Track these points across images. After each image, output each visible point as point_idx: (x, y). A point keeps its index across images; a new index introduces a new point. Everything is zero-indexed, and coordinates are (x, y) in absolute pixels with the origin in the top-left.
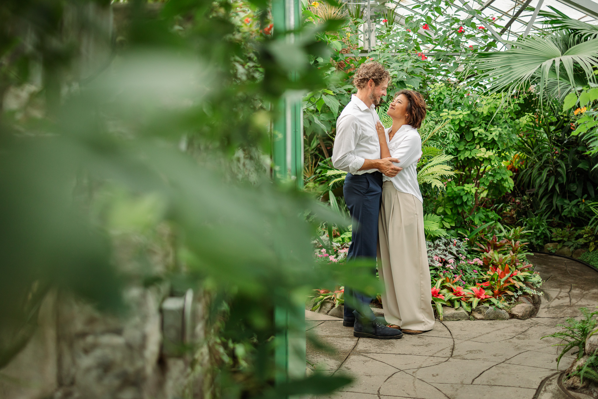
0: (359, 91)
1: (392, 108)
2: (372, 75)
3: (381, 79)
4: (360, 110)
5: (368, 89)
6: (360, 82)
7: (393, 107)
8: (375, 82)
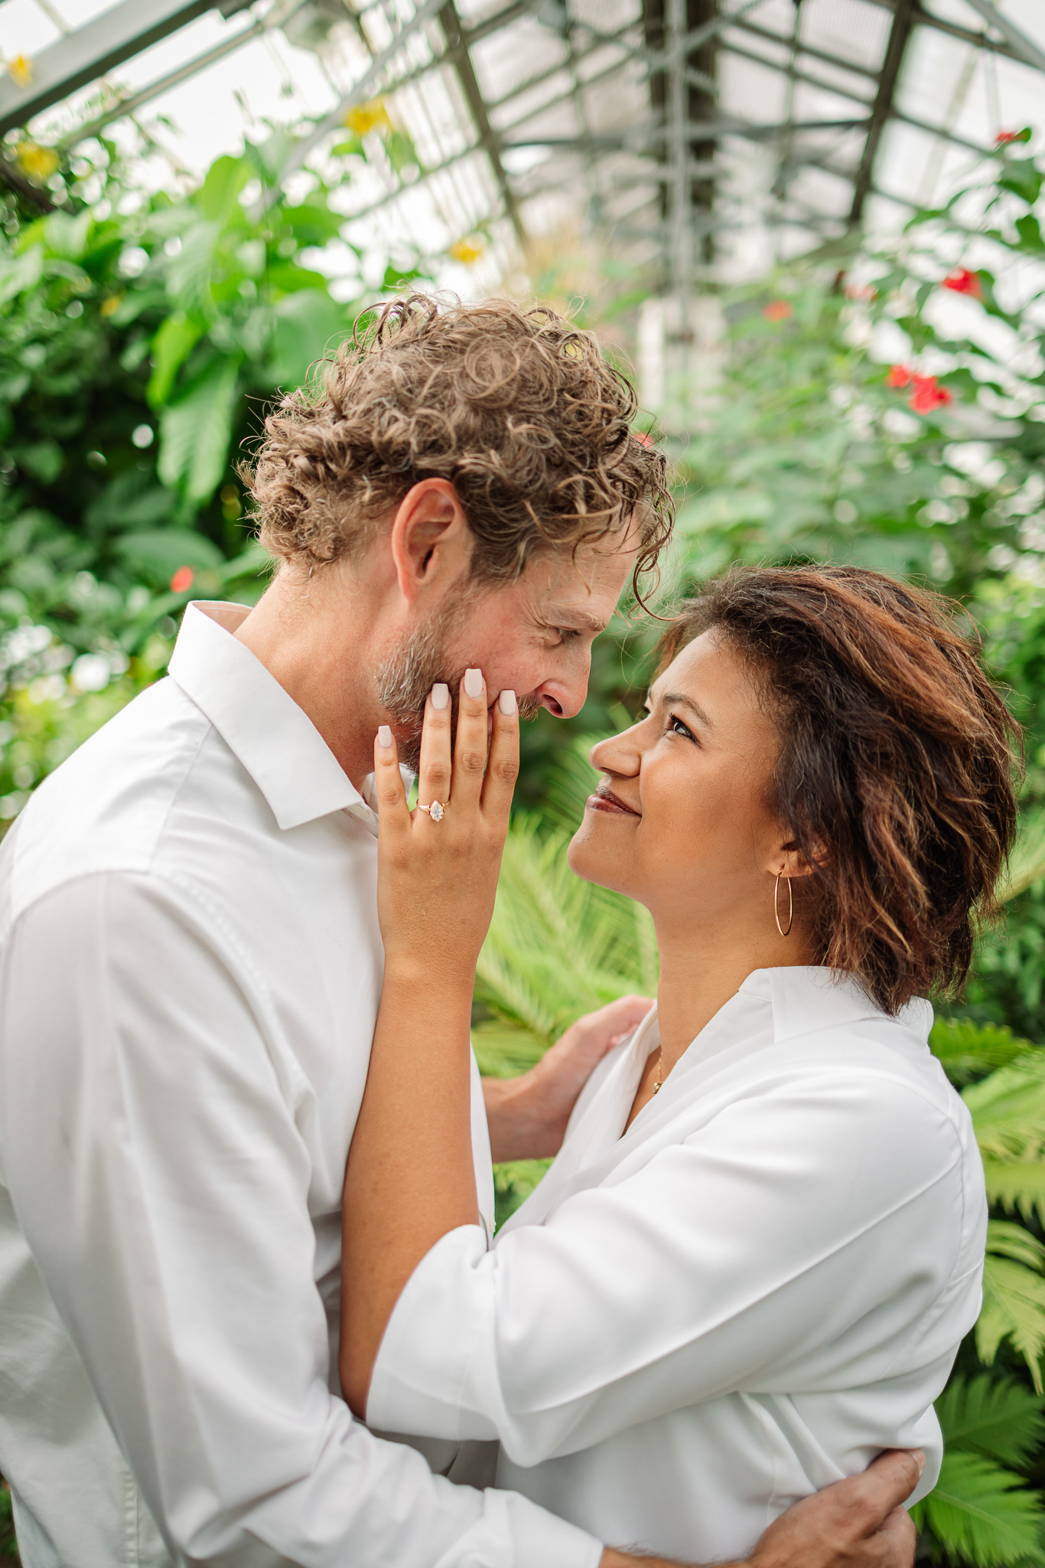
0: (286, 573)
1: (610, 802)
2: (466, 438)
3: (559, 505)
4: (269, 819)
5: (377, 595)
6: (309, 476)
7: (624, 793)
8: (475, 521)
